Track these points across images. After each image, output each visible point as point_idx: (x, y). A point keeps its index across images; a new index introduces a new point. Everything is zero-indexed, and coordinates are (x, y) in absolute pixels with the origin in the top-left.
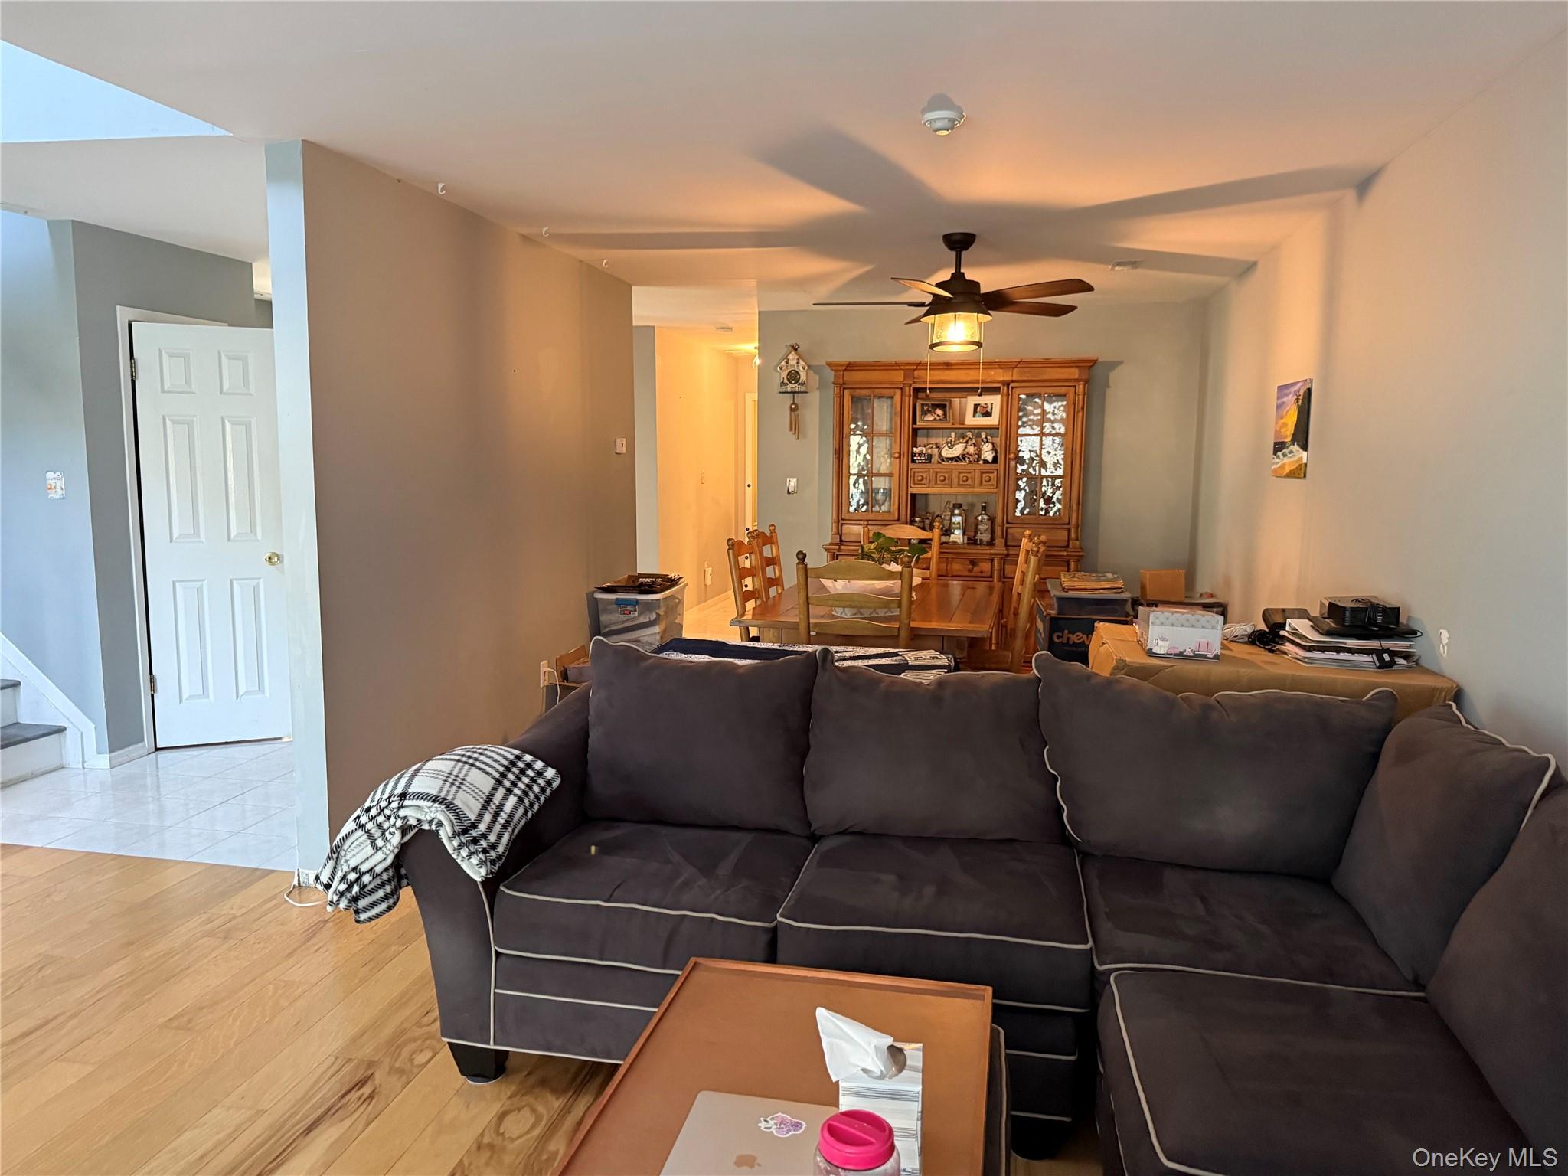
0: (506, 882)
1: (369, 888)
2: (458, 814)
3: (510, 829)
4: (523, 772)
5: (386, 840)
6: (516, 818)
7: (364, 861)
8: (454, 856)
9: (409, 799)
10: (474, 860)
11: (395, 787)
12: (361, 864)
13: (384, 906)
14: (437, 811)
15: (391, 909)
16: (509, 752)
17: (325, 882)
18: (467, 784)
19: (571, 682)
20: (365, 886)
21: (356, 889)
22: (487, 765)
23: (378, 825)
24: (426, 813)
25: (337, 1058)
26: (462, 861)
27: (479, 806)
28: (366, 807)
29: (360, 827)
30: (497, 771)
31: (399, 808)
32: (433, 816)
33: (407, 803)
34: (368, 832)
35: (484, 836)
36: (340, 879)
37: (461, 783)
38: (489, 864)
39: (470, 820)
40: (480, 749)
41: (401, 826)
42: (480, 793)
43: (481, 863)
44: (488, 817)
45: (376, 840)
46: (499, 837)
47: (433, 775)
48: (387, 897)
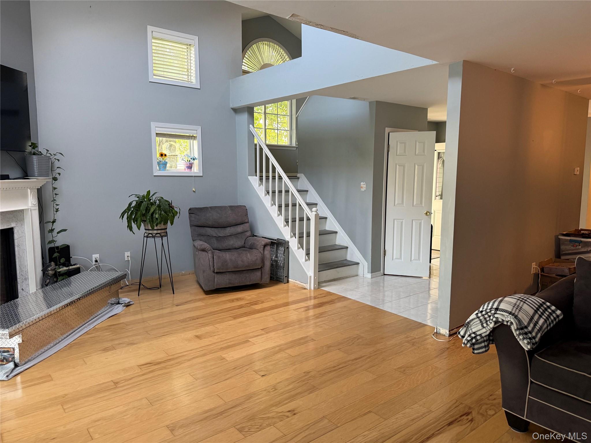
0: (537, 353)
1: (479, 341)
2: (520, 321)
3: (541, 332)
4: (546, 309)
5: (487, 325)
6: (543, 329)
7: (478, 331)
8: (517, 338)
9: (499, 311)
10: (526, 341)
11: (493, 305)
12: (477, 331)
13: (484, 350)
14: (511, 318)
15: (486, 352)
16: (540, 300)
17: (462, 335)
18: (523, 310)
19: (545, 273)
20: (478, 340)
21: (474, 341)
22: (531, 303)
23: (485, 318)
24: (506, 318)
25: (457, 401)
26: (520, 340)
27: (528, 320)
28: (480, 310)
29: (477, 318)
30: (535, 307)
31: (495, 314)
32: (509, 319)
33: (498, 312)
34: (480, 320)
35: (530, 332)
36: (468, 335)
37: (520, 309)
38: (531, 344)
39: (525, 324)
40: (526, 296)
41: (495, 321)
42: (528, 314)
43: (528, 343)
44: (532, 325)
45: (483, 324)
46: (537, 334)
47: (509, 303)
48: (485, 346)
